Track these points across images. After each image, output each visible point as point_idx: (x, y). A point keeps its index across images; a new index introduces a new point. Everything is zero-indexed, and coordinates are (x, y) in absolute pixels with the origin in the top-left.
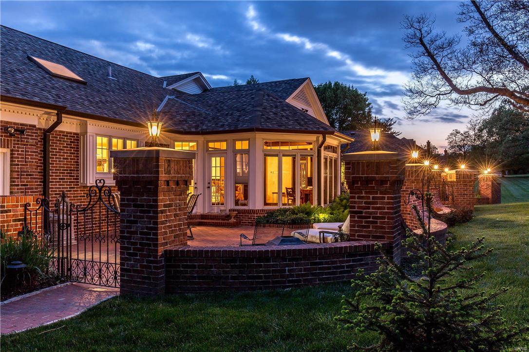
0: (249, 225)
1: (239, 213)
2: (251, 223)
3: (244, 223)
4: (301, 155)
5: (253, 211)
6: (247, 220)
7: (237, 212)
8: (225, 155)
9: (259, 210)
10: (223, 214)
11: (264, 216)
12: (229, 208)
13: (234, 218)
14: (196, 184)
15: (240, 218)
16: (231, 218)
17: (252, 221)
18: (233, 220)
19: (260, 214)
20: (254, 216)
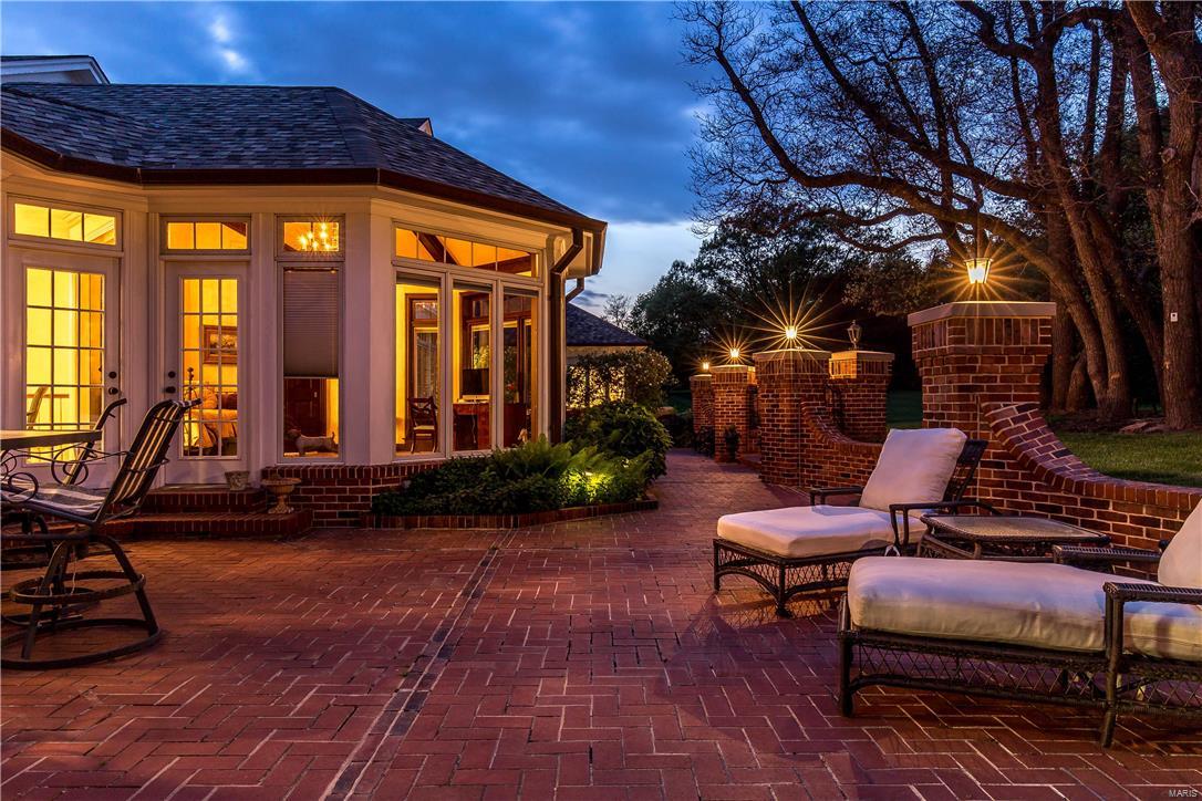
0: (344, 523)
1: (305, 482)
2: (355, 515)
3: (326, 515)
4: (506, 289)
5: (365, 474)
6: (336, 507)
7: (298, 480)
8: (242, 270)
9: (382, 468)
10: (240, 486)
11: (400, 488)
12: (262, 466)
13: (286, 500)
14: (113, 375)
15: (309, 499)
16: (278, 501)
17: (359, 507)
18: (282, 510)
19: (385, 482)
20: (367, 491)
